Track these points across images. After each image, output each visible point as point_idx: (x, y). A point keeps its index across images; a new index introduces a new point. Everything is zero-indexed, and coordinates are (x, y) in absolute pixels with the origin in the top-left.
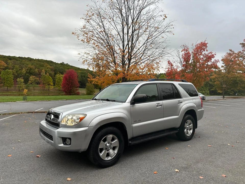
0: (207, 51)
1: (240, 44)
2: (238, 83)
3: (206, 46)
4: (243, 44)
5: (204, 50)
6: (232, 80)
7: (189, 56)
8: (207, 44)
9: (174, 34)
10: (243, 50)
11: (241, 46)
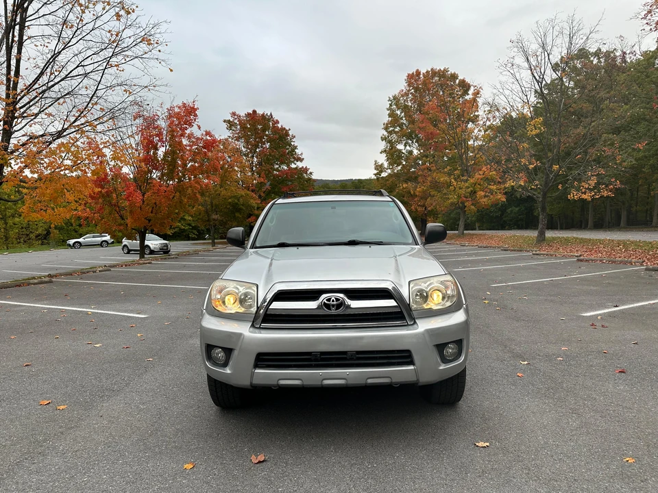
0: (199, 127)
1: (225, 121)
2: (241, 209)
3: (196, 115)
4: (229, 122)
5: (191, 125)
6: (230, 203)
7: (160, 135)
8: (196, 110)
9: (171, 71)
10: (231, 135)
11: (225, 125)
